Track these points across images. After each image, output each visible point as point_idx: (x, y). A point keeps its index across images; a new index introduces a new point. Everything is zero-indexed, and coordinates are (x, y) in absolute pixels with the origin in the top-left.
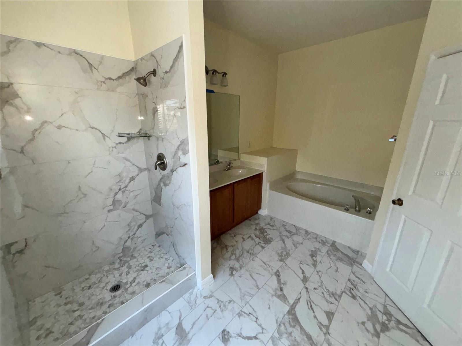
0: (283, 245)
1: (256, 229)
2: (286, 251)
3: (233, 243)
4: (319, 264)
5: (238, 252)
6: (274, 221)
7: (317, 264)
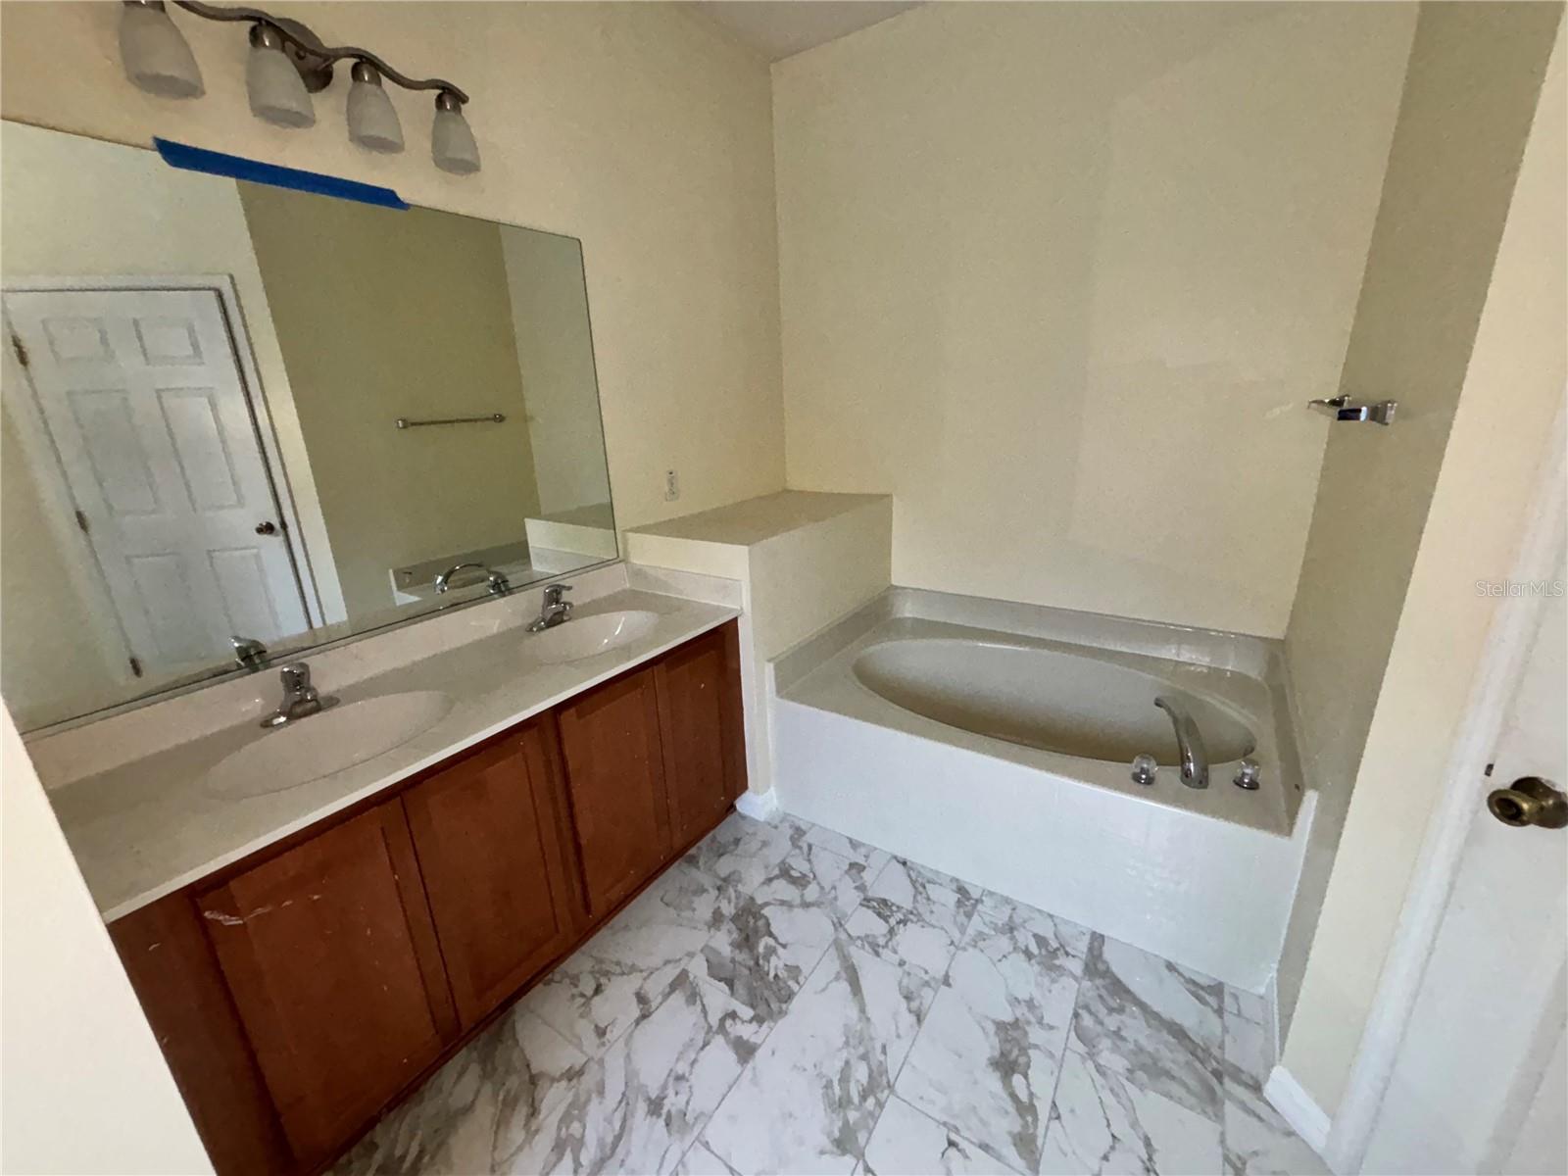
0: (853, 1013)
1: (717, 918)
2: (864, 1057)
3: (579, 1047)
4: (1047, 1128)
5: (596, 1126)
6: (810, 847)
7: (1041, 1131)
